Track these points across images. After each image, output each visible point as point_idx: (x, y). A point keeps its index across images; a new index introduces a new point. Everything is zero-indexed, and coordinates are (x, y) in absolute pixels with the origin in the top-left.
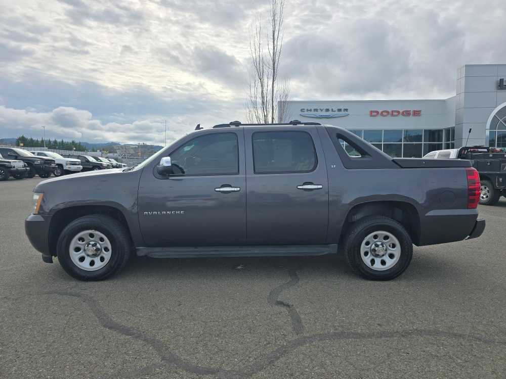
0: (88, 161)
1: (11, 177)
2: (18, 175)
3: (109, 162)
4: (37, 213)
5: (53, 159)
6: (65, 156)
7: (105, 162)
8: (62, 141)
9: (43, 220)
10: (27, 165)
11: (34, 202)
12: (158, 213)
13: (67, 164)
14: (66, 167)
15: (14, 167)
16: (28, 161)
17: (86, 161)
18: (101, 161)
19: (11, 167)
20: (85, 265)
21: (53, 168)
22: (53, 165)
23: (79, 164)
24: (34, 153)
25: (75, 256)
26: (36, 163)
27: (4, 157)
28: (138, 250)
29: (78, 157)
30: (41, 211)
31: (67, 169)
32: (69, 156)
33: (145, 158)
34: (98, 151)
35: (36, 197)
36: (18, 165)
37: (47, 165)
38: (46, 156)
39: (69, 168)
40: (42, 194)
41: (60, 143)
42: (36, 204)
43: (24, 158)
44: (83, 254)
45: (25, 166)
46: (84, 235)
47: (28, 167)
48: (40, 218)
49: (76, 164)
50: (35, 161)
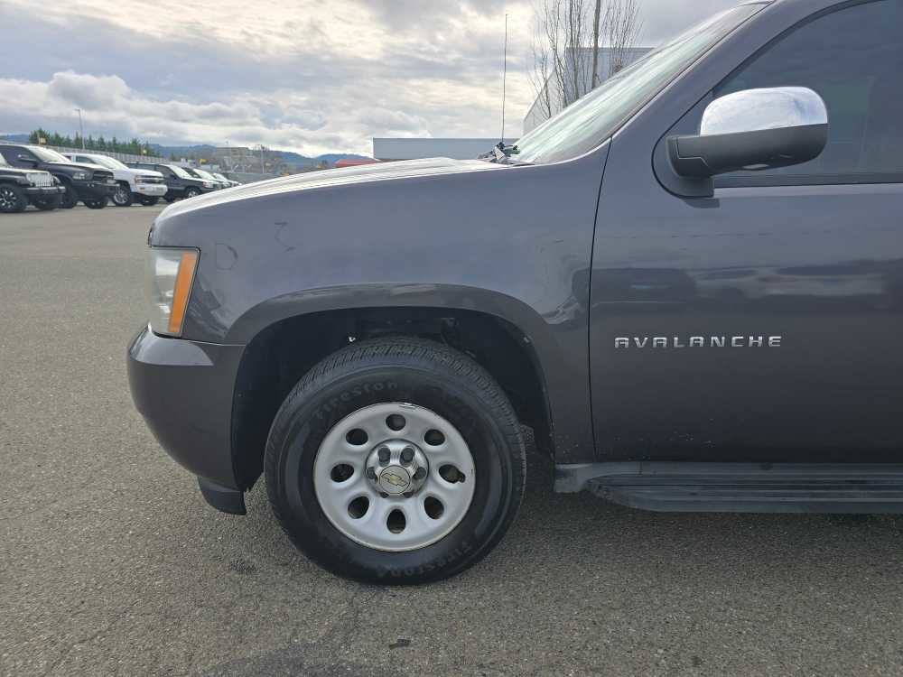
0: (175, 177)
1: (31, 207)
2: (44, 202)
3: (213, 178)
4: (177, 330)
5: (110, 170)
6: (130, 165)
7: (207, 177)
8: (114, 141)
9: (204, 360)
10: (59, 181)
11: (158, 284)
12: (671, 342)
13: (136, 181)
14: (136, 188)
15: (34, 185)
16: (61, 174)
17: (172, 176)
18: (199, 177)
19: (28, 185)
20: (371, 530)
21: (112, 188)
22: (111, 183)
23: (159, 183)
24: (69, 157)
25: (333, 497)
26: (76, 177)
27: (10, 163)
28: (565, 474)
29: (156, 168)
30: (194, 324)
31: (138, 190)
32: (137, 166)
33: (278, 173)
34: (182, 160)
35: (167, 267)
36: (42, 180)
37: (99, 183)
38: (93, 162)
39: (141, 188)
40: (191, 258)
41: (110, 143)
42: (169, 294)
43: (50, 167)
44: (363, 489)
45: (55, 184)
46: (370, 420)
47: (60, 184)
48: (192, 355)
49: (153, 182)
50: (75, 172)
